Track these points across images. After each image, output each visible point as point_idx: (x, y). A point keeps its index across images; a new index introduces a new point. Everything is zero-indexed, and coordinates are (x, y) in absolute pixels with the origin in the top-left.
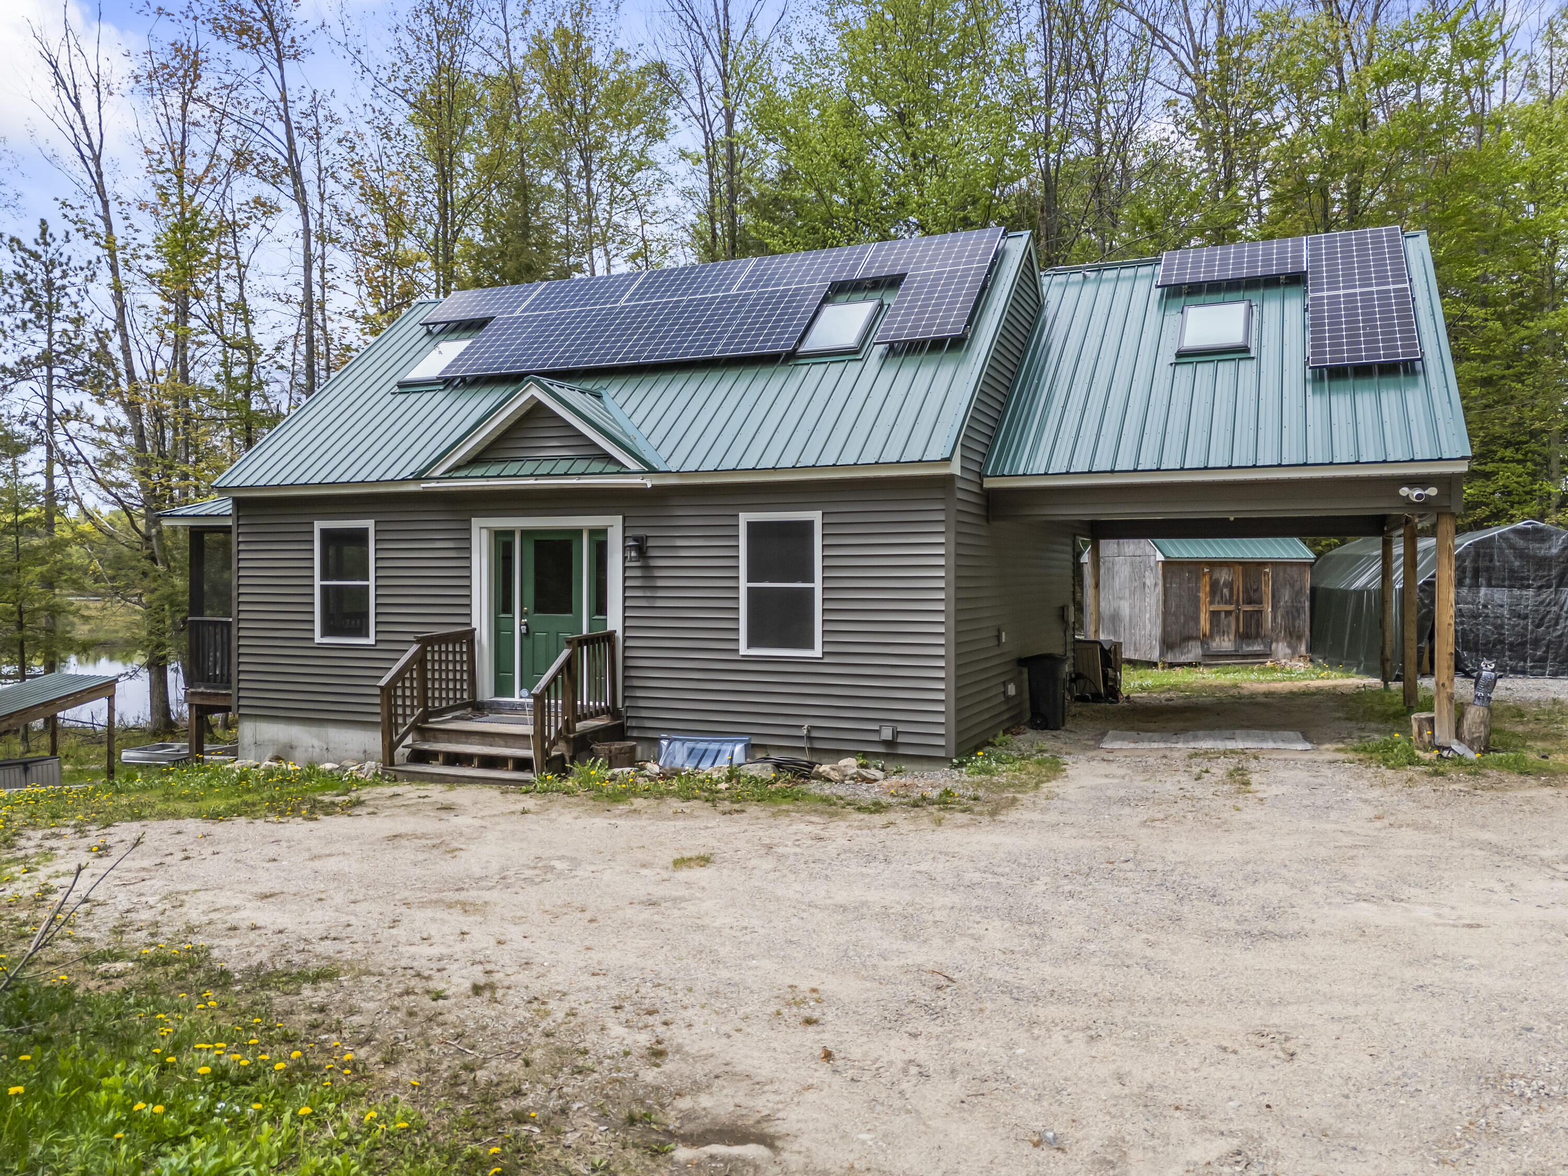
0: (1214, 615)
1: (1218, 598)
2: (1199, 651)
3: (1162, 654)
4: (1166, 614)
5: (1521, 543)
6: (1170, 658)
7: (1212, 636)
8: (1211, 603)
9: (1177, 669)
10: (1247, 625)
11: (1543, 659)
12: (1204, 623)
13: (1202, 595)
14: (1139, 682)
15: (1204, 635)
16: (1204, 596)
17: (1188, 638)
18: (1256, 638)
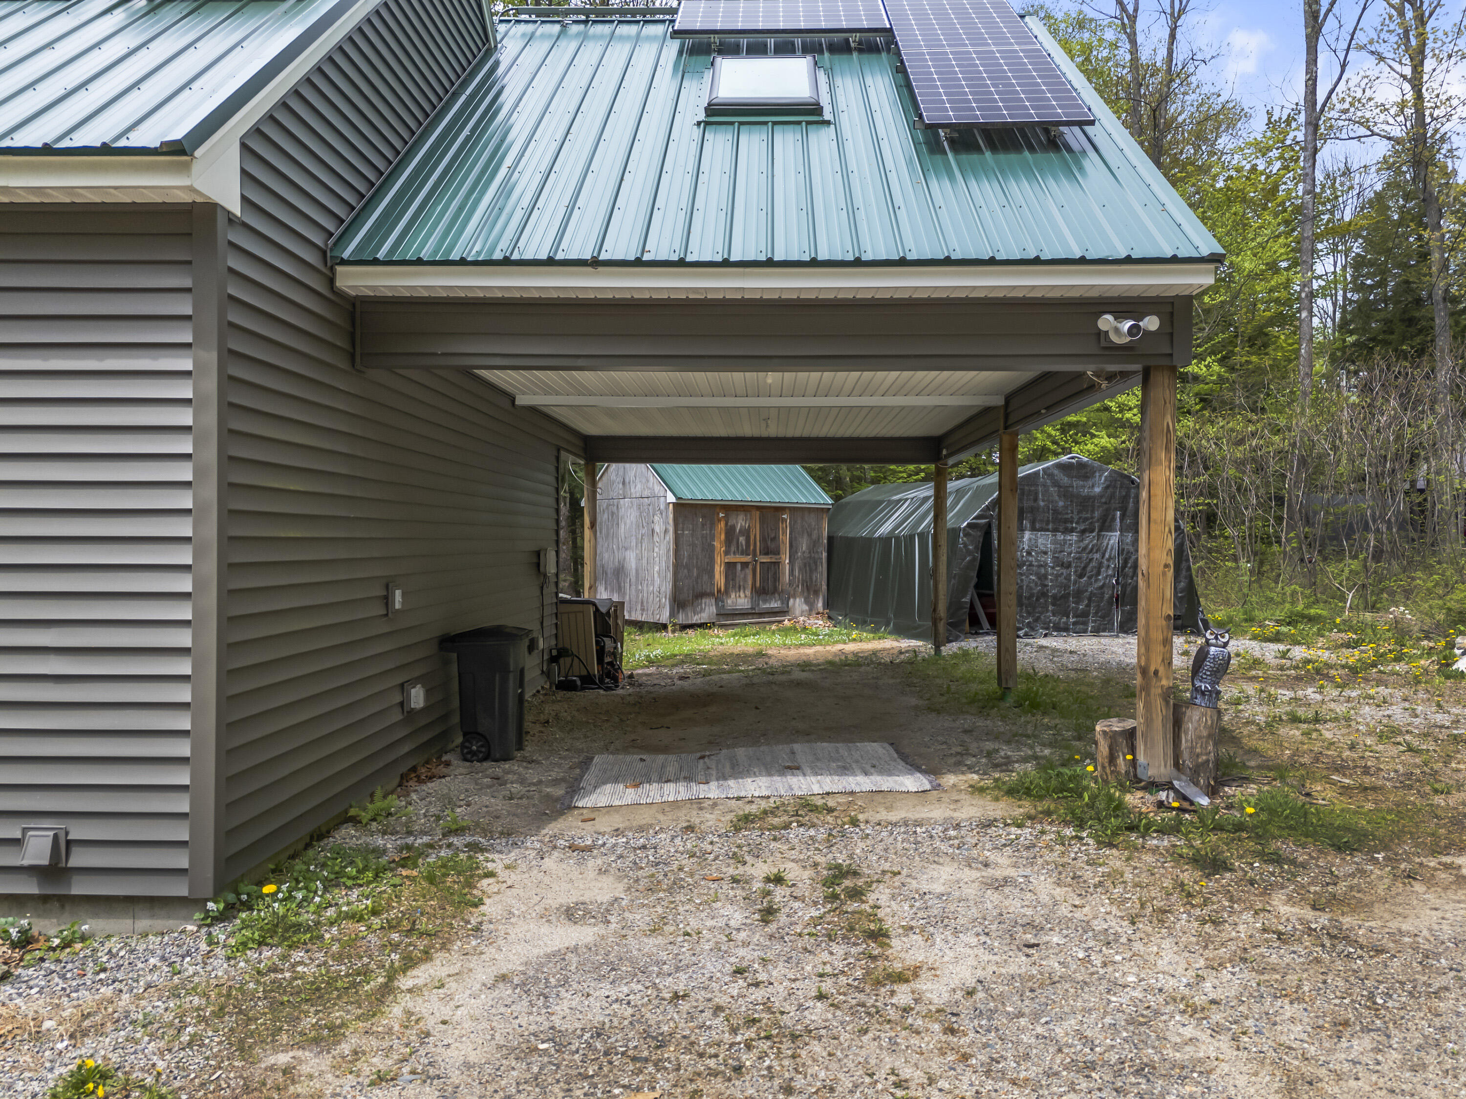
0: (730, 567)
1: (733, 548)
2: (713, 609)
3: (672, 614)
4: (677, 567)
5: (1065, 480)
6: (681, 619)
7: (727, 592)
8: (727, 553)
9: (690, 631)
10: (764, 579)
11: (1085, 614)
12: (719, 578)
13: (716, 544)
14: (645, 652)
15: (719, 591)
16: (719, 545)
17: (701, 595)
18: (773, 593)
